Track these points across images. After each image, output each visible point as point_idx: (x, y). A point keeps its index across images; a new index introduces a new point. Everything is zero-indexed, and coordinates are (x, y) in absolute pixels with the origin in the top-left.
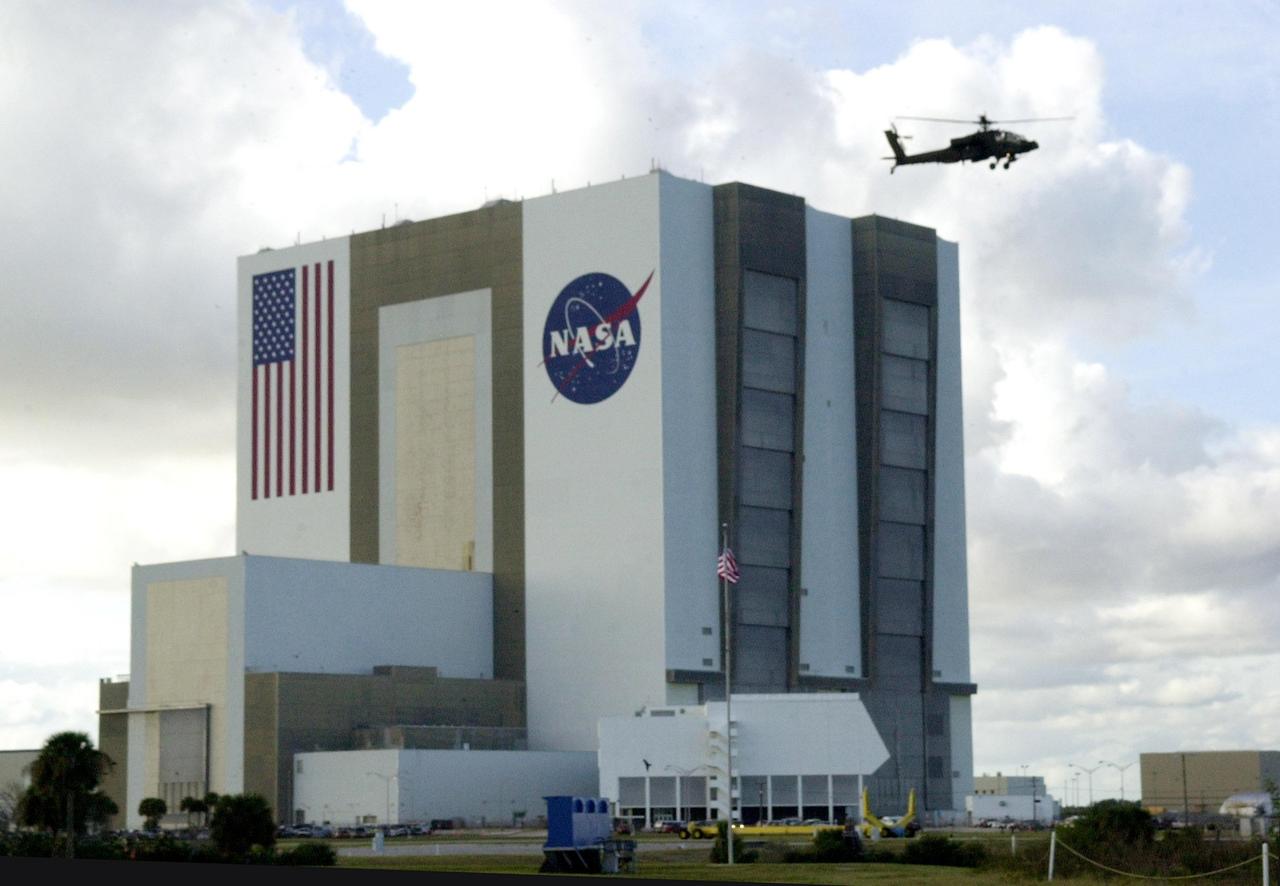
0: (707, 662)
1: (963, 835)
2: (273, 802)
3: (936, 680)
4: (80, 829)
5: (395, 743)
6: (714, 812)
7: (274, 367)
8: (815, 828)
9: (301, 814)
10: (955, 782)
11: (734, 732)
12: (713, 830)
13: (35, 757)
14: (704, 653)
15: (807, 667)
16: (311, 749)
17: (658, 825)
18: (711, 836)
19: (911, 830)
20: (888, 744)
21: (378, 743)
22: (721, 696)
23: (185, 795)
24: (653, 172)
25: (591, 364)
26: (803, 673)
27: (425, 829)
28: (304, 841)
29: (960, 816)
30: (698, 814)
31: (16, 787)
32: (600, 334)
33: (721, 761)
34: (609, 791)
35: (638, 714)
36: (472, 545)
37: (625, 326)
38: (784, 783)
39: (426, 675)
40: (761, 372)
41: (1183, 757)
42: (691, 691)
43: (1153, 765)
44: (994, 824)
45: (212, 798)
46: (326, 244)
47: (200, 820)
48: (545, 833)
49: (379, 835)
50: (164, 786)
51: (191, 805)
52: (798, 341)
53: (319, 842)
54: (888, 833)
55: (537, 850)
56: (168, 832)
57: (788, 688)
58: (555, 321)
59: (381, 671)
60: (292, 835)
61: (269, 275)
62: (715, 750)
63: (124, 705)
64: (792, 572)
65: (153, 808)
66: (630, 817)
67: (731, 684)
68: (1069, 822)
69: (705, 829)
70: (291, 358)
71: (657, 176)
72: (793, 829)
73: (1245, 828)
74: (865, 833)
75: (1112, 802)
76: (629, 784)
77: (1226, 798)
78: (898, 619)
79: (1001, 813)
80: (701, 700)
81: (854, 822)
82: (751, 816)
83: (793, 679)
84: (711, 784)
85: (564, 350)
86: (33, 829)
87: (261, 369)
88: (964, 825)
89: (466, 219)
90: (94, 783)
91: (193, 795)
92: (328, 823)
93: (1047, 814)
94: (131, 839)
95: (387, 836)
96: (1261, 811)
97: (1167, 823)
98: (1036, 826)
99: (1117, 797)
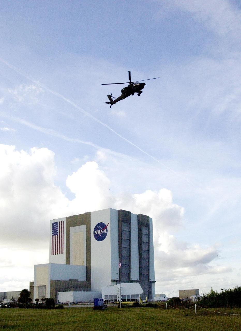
0: (117, 278)
1: (154, 303)
2: (55, 299)
3: (150, 280)
4: (27, 303)
5: (72, 291)
6: (118, 300)
7: (55, 236)
8: (133, 302)
9: (59, 301)
10: (153, 295)
11: (121, 288)
12: (118, 303)
13: (20, 293)
14: (117, 277)
15: (132, 279)
16: (60, 291)
17: (110, 302)
18: (118, 304)
19: (147, 302)
20: (143, 290)
21: (70, 290)
22: (119, 283)
23: (42, 298)
24: (109, 208)
25: (100, 235)
26: (131, 280)
27: (76, 303)
28: (59, 305)
29: (153, 300)
30: (116, 300)
31: (18, 297)
32: (102, 231)
33: (119, 293)
34: (103, 297)
35: (107, 286)
36: (83, 262)
37: (105, 230)
38: (129, 296)
39: (76, 281)
40: (125, 236)
41: (185, 290)
42: (115, 283)
43: (180, 292)
44: (158, 301)
45: (46, 299)
46: (63, 218)
47: (44, 302)
48: (94, 304)
49: (70, 304)
50: (39, 297)
51: (42, 299)
52: (130, 232)
53: (61, 305)
54: (143, 303)
55: (93, 306)
56: (39, 303)
57: (129, 282)
58: (95, 229)
59: (70, 280)
60: (57, 304)
61: (54, 223)
62: (118, 291)
63: (33, 285)
64: (129, 265)
65: (37, 300)
66: (106, 301)
67: (121, 281)
68: (169, 300)
69: (117, 303)
70: (57, 235)
71: (110, 209)
72: (130, 302)
73: (193, 301)
74: (140, 303)
75: (175, 297)
76: (106, 296)
77: (191, 296)
78: (145, 272)
79: (159, 299)
80: (116, 284)
81: (138, 301)
82: (124, 300)
83: (130, 281)
84: (118, 296)
85: (97, 234)
86: (20, 303)
87: (53, 236)
88: (154, 301)
89: (82, 215)
90: (29, 296)
91: (43, 298)
92: (62, 302)
93: (166, 299)
94: (34, 304)
95: (71, 304)
96: (195, 298)
97: (183, 300)
98: (164, 301)
99: (176, 297)
